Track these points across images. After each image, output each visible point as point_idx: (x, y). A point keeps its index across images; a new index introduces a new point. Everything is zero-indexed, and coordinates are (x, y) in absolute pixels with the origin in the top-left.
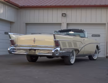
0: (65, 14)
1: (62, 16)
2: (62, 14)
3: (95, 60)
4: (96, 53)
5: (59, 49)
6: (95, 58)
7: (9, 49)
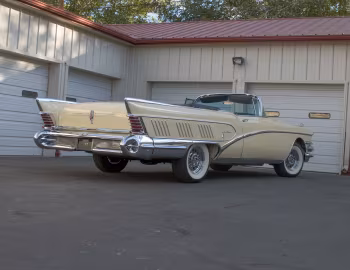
1: (234, 63)
2: (234, 59)
4: (297, 159)
6: (293, 171)
7: (36, 137)
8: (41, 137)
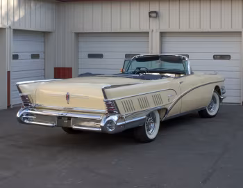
0: (155, 12)
1: (150, 16)
2: (150, 13)
3: (214, 116)
4: (215, 102)
5: (115, 118)
6: (213, 112)
7: (18, 115)
8: (22, 115)
